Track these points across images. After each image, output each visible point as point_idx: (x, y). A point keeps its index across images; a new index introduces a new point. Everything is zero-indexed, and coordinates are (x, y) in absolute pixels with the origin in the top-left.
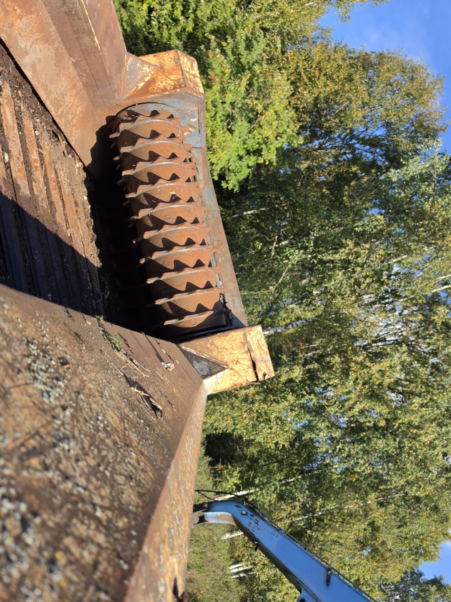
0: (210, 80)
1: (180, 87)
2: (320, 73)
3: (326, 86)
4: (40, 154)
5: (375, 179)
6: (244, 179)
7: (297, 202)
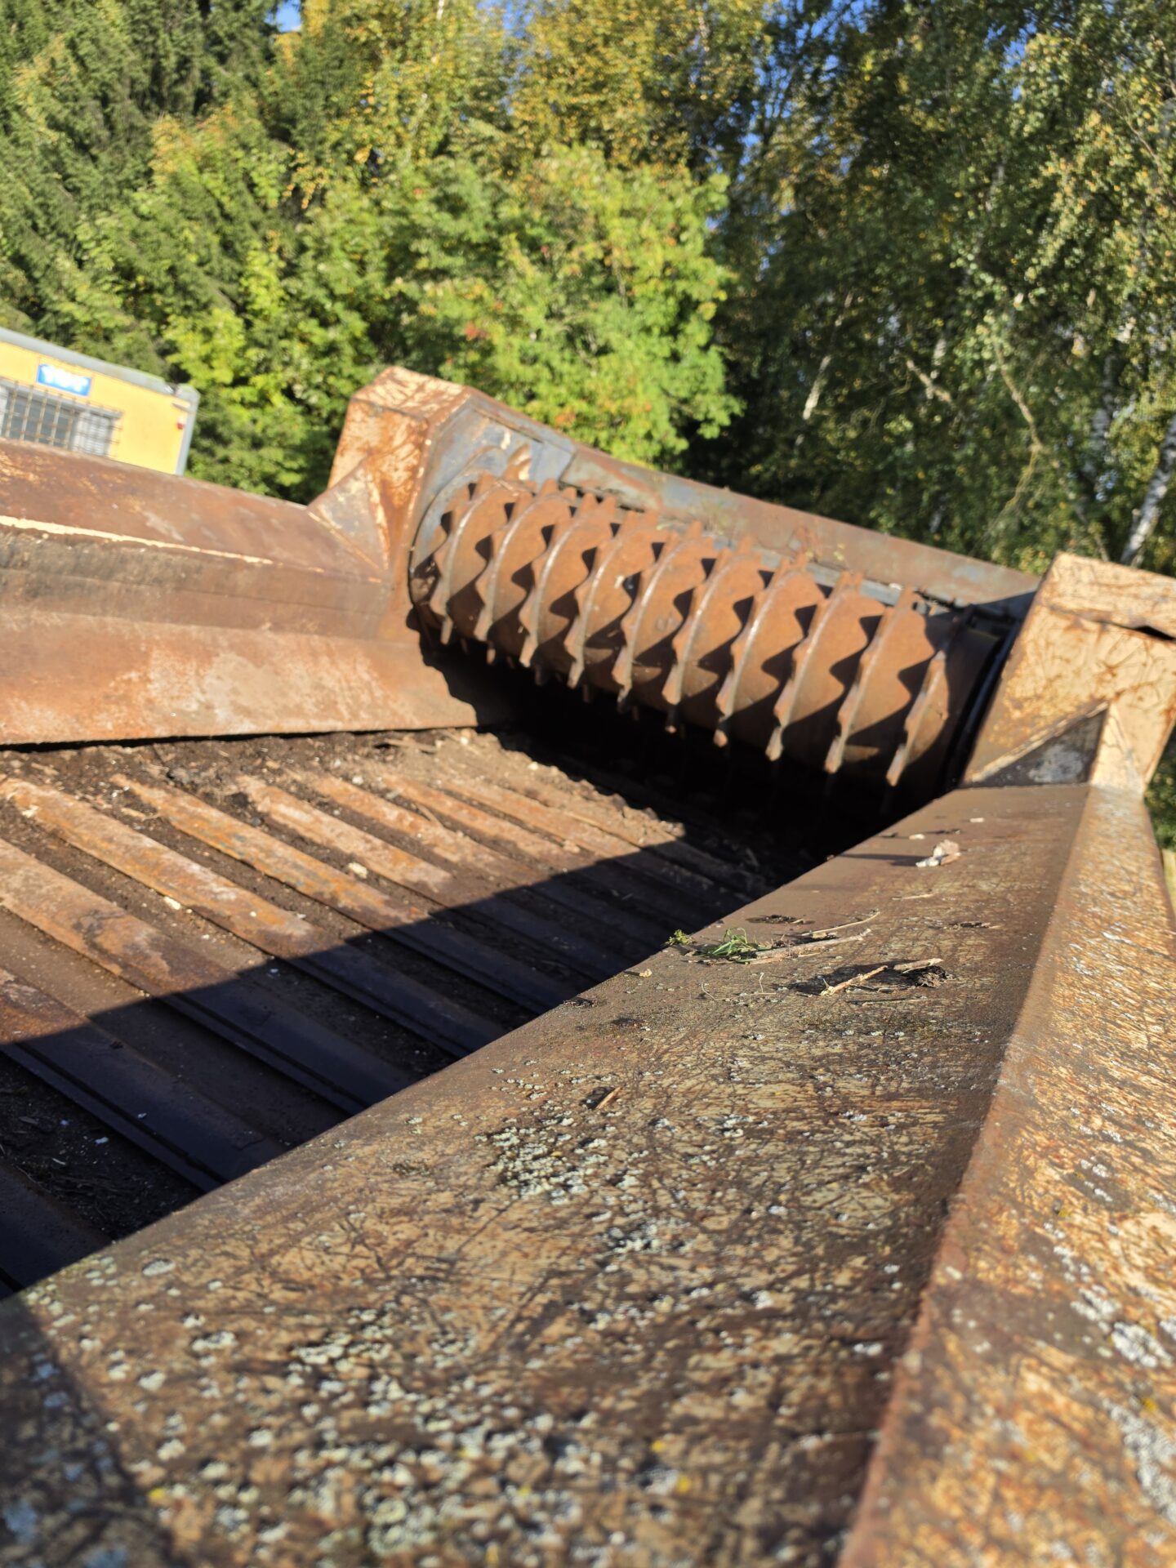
0: (476, 340)
1: (424, 434)
2: (597, 54)
3: (631, 52)
4: (398, 801)
5: (929, 16)
6: (727, 374)
7: (857, 264)
